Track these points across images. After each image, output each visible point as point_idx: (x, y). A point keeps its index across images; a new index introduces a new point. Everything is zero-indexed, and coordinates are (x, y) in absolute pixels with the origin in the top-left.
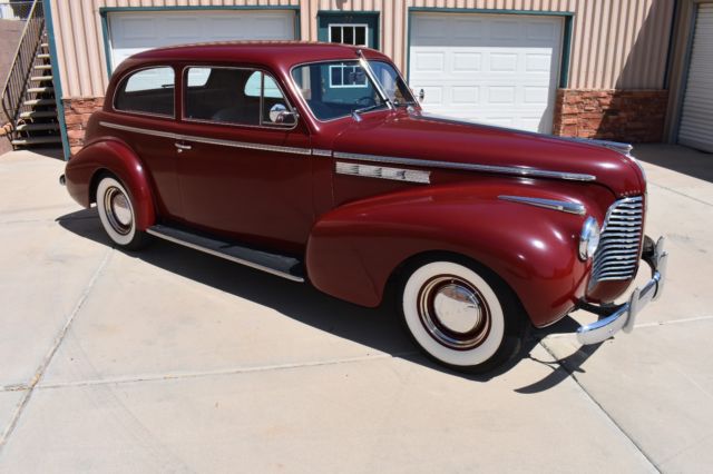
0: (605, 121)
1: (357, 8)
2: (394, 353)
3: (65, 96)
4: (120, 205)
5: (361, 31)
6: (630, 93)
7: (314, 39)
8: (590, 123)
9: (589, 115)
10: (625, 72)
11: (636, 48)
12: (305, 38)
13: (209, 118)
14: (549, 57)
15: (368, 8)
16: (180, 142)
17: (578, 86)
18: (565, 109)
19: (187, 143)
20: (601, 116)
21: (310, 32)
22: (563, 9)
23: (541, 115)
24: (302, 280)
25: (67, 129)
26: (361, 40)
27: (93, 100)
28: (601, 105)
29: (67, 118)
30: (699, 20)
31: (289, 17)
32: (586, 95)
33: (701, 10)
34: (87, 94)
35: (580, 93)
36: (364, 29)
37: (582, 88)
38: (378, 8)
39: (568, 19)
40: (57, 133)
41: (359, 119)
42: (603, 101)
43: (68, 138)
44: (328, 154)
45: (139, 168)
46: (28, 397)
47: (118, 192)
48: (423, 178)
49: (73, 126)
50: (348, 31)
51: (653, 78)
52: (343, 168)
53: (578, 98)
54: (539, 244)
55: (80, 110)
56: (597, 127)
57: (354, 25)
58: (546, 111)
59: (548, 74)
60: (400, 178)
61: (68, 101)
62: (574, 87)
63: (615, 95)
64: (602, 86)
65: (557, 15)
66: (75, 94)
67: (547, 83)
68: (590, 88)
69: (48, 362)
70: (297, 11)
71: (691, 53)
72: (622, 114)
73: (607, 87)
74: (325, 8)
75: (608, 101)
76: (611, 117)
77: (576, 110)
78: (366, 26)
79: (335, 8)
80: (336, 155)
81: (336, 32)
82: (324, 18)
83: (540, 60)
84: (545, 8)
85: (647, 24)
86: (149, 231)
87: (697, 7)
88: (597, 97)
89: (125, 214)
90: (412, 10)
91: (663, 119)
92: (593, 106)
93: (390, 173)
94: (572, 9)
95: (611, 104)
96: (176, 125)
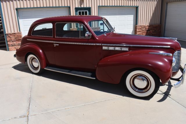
0: (147, 33)
1: (85, 6)
2: (123, 96)
3: (7, 33)
4: (34, 61)
5: (86, 13)
6: (153, 26)
7: (74, 15)
8: (143, 33)
9: (143, 31)
10: (151, 20)
11: (153, 14)
12: (72, 15)
14: (133, 18)
15: (88, 6)
16: (55, 43)
17: (140, 24)
18: (138, 30)
19: (57, 44)
20: (146, 31)
21: (73, 13)
22: (136, 5)
23: (131, 32)
24: (95, 78)
25: (7, 42)
27: (15, 34)
28: (146, 29)
29: (7, 39)
30: (168, 7)
31: (67, 9)
32: (142, 26)
33: (168, 4)
34: (13, 32)
35: (141, 26)
37: (141, 25)
38: (90, 6)
39: (137, 8)
40: (5, 43)
41: (106, 35)
42: (146, 28)
43: (8, 45)
45: (41, 51)
46: (28, 119)
47: (34, 58)
48: (127, 49)
49: (9, 41)
50: (83, 13)
51: (158, 22)
53: (140, 27)
55: (11, 36)
56: (145, 34)
57: (84, 11)
58: (133, 31)
59: (133, 21)
60: (120, 50)
61: (8, 34)
62: (139, 25)
63: (149, 26)
64: (146, 24)
65: (134, 7)
66: (9, 32)
67: (133, 24)
68: (143, 25)
69: (29, 108)
70: (70, 8)
71: (166, 15)
72: (151, 31)
73: (147, 24)
74: (77, 6)
75: (147, 28)
76: (148, 32)
77: (140, 30)
78: (87, 11)
79: (79, 7)
81: (80, 13)
82: (77, 9)
83: (130, 18)
84: (131, 5)
85: (155, 8)
86: (45, 69)
87: (167, 4)
88: (145, 27)
89: (36, 64)
90: (99, 7)
91: (160, 32)
92: (144, 29)
94: (138, 5)
96: (53, 39)
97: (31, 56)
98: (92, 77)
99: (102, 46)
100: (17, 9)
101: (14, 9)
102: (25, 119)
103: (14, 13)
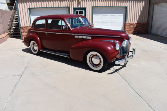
0: (135, 29)
1: (81, 7)
2: (85, 69)
3: (21, 26)
4: (35, 46)
5: (82, 12)
6: (140, 23)
7: (73, 14)
8: (132, 30)
9: (132, 28)
10: (139, 19)
11: (141, 14)
12: (71, 14)
13: (52, 29)
14: (122, 16)
15: (84, 7)
16: (47, 33)
17: (129, 22)
18: (126, 27)
19: (48, 33)
20: (134, 28)
21: (72, 12)
22: (125, 6)
23: (121, 28)
24: (69, 57)
25: (22, 33)
26: (82, 13)
27: (27, 27)
28: (134, 26)
29: (22, 31)
30: (154, 7)
31: (67, 9)
32: (131, 24)
33: (155, 5)
34: (26, 26)
35: (129, 23)
36: (83, 11)
37: (130, 22)
38: (86, 7)
39: (126, 8)
40: (20, 34)
41: (79, 28)
42: (134, 25)
43: (22, 35)
44: (73, 34)
45: (39, 39)
46: (21, 76)
47: (35, 43)
48: (90, 38)
49: (23, 32)
50: (80, 12)
51: (145, 20)
52: (76, 37)
53: (129, 24)
54: (109, 48)
55: (24, 29)
56: (133, 30)
57: (81, 10)
58: (122, 27)
59: (122, 20)
60: (86, 38)
61: (22, 27)
62: (128, 22)
63: (137, 24)
64: (134, 22)
65: (124, 7)
66: (23, 26)
67: (122, 22)
68: (131, 22)
69: (24, 72)
70: (69, 8)
71: (153, 14)
72: (139, 28)
73: (135, 22)
74: (75, 7)
75: (135, 25)
76: (136, 28)
77: (129, 27)
78: (83, 10)
79: (77, 7)
80: (75, 34)
81: (77, 12)
82: (75, 9)
83: (120, 17)
84: (121, 6)
85: (143, 8)
86: (41, 50)
87: (154, 4)
88: (133, 24)
89: (36, 48)
90: (93, 7)
91: (148, 29)
92: (132, 26)
93: (84, 37)
94: (127, 6)
95: (136, 26)
96: (46, 30)
97: (32, 42)
98: (67, 56)
99: (74, 35)
100: (29, 9)
101: (27, 9)
102: (20, 76)
103: (27, 11)
